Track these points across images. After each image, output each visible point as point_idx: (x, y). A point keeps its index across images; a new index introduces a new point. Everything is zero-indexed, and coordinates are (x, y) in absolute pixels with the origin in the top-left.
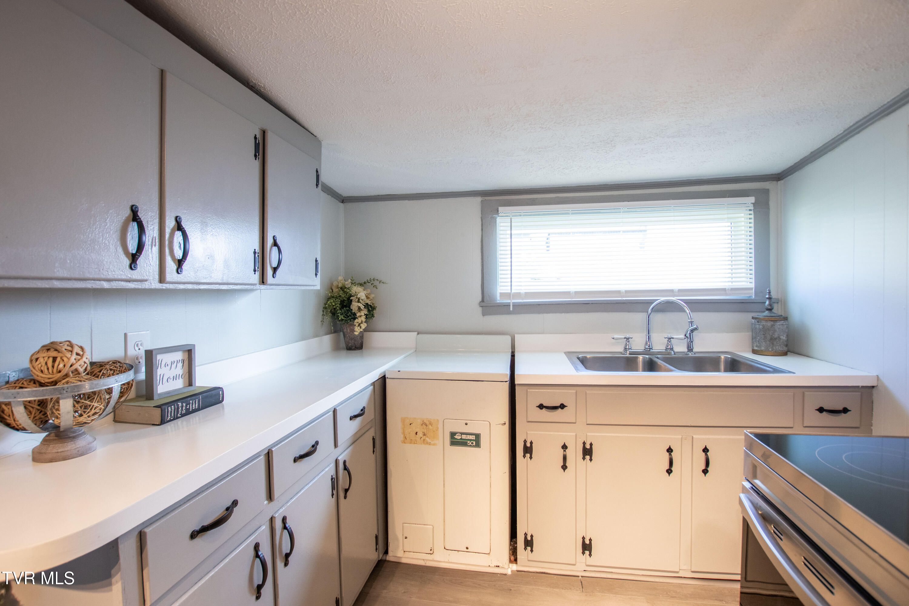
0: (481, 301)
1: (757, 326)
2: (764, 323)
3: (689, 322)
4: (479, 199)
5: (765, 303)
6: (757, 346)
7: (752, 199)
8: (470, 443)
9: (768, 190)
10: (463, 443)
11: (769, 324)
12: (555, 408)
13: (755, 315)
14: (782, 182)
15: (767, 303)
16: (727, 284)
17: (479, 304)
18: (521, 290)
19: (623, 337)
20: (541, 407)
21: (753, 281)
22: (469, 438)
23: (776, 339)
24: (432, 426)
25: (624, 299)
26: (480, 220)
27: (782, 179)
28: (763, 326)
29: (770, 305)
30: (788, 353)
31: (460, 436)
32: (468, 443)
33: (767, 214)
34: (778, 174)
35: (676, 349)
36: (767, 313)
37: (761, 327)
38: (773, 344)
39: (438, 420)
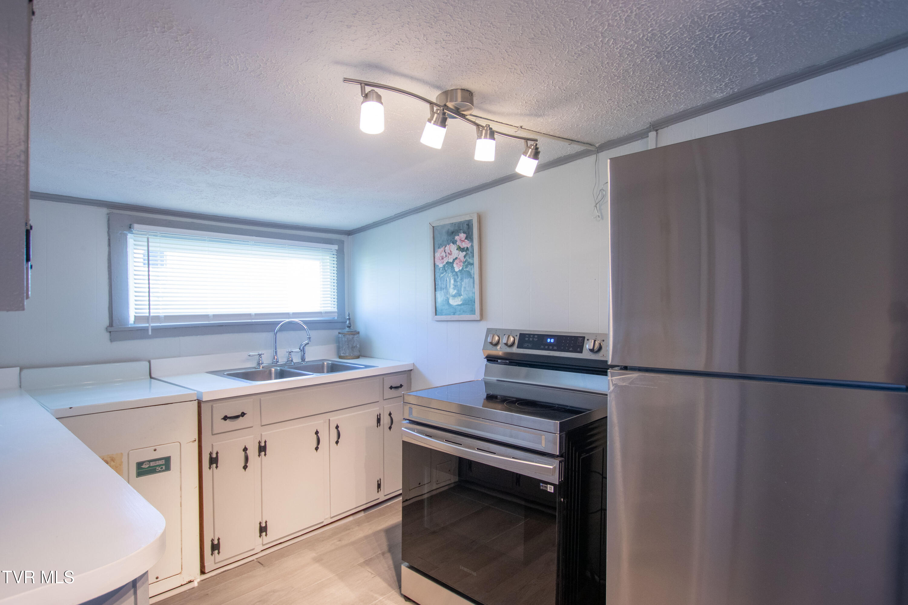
0: (108, 325)
1: (344, 339)
2: (348, 336)
3: (308, 338)
4: (104, 211)
5: (347, 322)
6: (343, 353)
7: (336, 247)
8: (159, 469)
9: (343, 241)
10: (152, 471)
11: (351, 337)
12: (237, 417)
13: (340, 331)
14: (351, 236)
15: (348, 322)
16: (322, 309)
17: (107, 329)
18: (159, 313)
19: (257, 354)
20: (225, 418)
21: (336, 306)
22: (158, 464)
23: (354, 347)
24: (114, 462)
25: (253, 321)
26: (106, 234)
27: (351, 235)
28: (347, 338)
29: (350, 323)
30: (360, 357)
31: (148, 464)
32: (157, 469)
33: (343, 259)
34: (350, 231)
35: (295, 361)
36: (347, 329)
37: (346, 339)
38: (353, 350)
39: (122, 454)
